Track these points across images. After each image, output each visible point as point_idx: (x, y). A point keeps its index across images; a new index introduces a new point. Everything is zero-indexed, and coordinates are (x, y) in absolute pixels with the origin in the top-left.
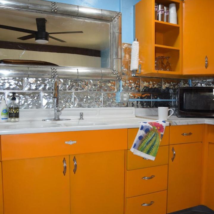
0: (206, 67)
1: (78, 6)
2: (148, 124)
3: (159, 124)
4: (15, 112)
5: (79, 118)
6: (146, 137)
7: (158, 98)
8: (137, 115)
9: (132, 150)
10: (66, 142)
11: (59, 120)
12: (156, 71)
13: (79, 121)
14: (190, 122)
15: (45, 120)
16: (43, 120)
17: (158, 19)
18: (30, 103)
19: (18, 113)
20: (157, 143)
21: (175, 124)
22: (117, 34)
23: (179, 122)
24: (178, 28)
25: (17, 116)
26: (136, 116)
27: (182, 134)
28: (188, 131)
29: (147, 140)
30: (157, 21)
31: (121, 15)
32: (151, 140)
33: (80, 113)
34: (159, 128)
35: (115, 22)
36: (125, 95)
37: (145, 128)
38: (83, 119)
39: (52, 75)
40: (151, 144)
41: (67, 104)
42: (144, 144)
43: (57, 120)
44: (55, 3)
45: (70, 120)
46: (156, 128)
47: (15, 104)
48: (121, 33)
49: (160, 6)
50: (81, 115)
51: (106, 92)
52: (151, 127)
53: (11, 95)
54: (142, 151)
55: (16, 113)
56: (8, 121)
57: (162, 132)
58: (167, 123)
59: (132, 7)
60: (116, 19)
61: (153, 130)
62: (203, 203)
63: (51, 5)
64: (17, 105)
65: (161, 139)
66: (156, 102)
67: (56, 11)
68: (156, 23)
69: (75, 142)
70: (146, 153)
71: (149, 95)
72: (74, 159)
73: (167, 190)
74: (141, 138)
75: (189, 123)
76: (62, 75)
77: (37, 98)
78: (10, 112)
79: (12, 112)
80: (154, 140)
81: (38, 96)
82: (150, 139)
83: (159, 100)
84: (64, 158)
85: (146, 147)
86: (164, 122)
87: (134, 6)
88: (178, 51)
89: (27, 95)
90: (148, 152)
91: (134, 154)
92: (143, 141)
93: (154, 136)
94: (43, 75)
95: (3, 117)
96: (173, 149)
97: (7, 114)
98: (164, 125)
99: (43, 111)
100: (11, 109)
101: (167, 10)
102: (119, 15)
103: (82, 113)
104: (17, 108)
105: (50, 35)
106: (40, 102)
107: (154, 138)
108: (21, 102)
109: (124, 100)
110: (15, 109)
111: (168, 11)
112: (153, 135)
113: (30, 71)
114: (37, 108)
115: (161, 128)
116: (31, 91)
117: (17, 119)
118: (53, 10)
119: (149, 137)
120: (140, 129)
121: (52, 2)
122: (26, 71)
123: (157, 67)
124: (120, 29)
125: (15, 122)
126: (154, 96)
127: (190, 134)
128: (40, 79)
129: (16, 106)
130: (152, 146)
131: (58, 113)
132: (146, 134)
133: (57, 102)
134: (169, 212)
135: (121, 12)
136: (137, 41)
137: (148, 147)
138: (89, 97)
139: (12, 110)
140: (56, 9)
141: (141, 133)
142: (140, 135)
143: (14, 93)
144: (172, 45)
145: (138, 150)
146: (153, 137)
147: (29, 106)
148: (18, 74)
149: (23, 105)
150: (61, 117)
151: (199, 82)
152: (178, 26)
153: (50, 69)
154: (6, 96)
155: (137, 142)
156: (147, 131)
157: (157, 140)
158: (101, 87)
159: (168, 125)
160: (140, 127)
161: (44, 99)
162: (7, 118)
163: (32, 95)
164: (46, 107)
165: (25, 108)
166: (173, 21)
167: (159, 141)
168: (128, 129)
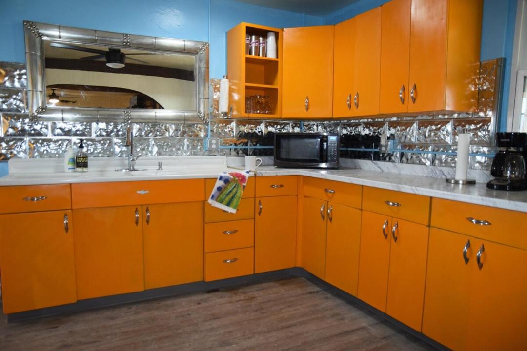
0: (307, 109)
1: (155, 37)
2: (227, 175)
3: (241, 174)
4: (83, 161)
5: (158, 168)
6: (226, 188)
7: (258, 145)
8: (229, 165)
9: (210, 201)
10: (138, 192)
11: (134, 170)
12: (246, 115)
13: (157, 172)
14: (279, 172)
15: (117, 171)
16: (115, 171)
17: (250, 53)
18: (100, 151)
19: (87, 162)
20: (238, 195)
21: (260, 175)
22: (203, 70)
23: (266, 172)
24: (277, 62)
25: (85, 165)
26: (228, 167)
27: (271, 186)
28: (278, 183)
29: (227, 191)
30: (249, 56)
31: (209, 46)
32: (231, 191)
33: (159, 163)
34: (240, 178)
35: (201, 55)
36: (214, 142)
37: (223, 179)
38: (162, 169)
39: (125, 119)
40: (231, 195)
41: (144, 152)
42: (223, 196)
43: (132, 170)
44: (127, 34)
45: (147, 170)
46: (237, 179)
47: (83, 153)
48: (208, 68)
49: (253, 37)
50: (160, 165)
51: (191, 138)
52: (231, 177)
53: (79, 141)
54: (221, 202)
55: (85, 162)
56: (75, 172)
57: (245, 183)
58: (252, 174)
59: (225, 34)
60: (202, 51)
61: (234, 180)
62: (299, 265)
63: (122, 38)
64: (86, 154)
65: (243, 190)
66: (255, 149)
67: (128, 44)
68: (247, 58)
69: (148, 192)
70: (225, 204)
71: (246, 141)
72: (147, 210)
73: (254, 247)
74: (219, 189)
75: (279, 174)
76: (137, 119)
77: (108, 146)
78: (78, 161)
79: (80, 161)
80: (234, 191)
81: (110, 143)
82: (231, 189)
83: (258, 147)
84: (137, 209)
85: (225, 198)
86: (248, 172)
87: (226, 33)
88: (277, 90)
89: (97, 142)
90: (228, 204)
91: (212, 205)
92: (223, 192)
93: (234, 187)
94: (115, 119)
95: (71, 166)
96: (260, 201)
97: (74, 163)
98: (247, 175)
99: (115, 160)
100: (78, 158)
101: (263, 41)
102: (206, 45)
103: (161, 163)
104: (85, 157)
105: (127, 56)
106: (112, 150)
107: (235, 189)
108: (90, 150)
109: (213, 147)
110: (83, 158)
111: (265, 42)
112: (234, 185)
113: (100, 115)
114: (108, 157)
115: (243, 178)
116: (101, 138)
117: (85, 169)
118: (125, 44)
119: (228, 188)
120: (218, 179)
121: (124, 34)
122: (95, 115)
123: (247, 110)
124: (208, 63)
125: (84, 172)
126: (252, 142)
127: (281, 186)
128: (112, 124)
129: (84, 155)
130: (233, 197)
131: (132, 163)
132: (225, 185)
133: (131, 150)
134: (258, 272)
135: (210, 42)
136: (227, 78)
137: (228, 199)
138: (170, 144)
139: (80, 159)
140: (129, 42)
141: (220, 183)
142: (218, 186)
143: (82, 141)
144: (271, 84)
145: (217, 201)
146: (233, 189)
147: (98, 155)
148: (85, 118)
149: (92, 153)
150: (136, 167)
151: (314, 125)
152: (277, 60)
153: (123, 112)
154: (72, 144)
155: (215, 193)
156: (227, 181)
157: (238, 192)
158: (184, 132)
159: (253, 175)
160: (219, 177)
161: (116, 147)
162: (74, 168)
163: (102, 142)
164: (119, 155)
165: (94, 157)
166: (271, 55)
167: (241, 192)
168: (205, 179)
